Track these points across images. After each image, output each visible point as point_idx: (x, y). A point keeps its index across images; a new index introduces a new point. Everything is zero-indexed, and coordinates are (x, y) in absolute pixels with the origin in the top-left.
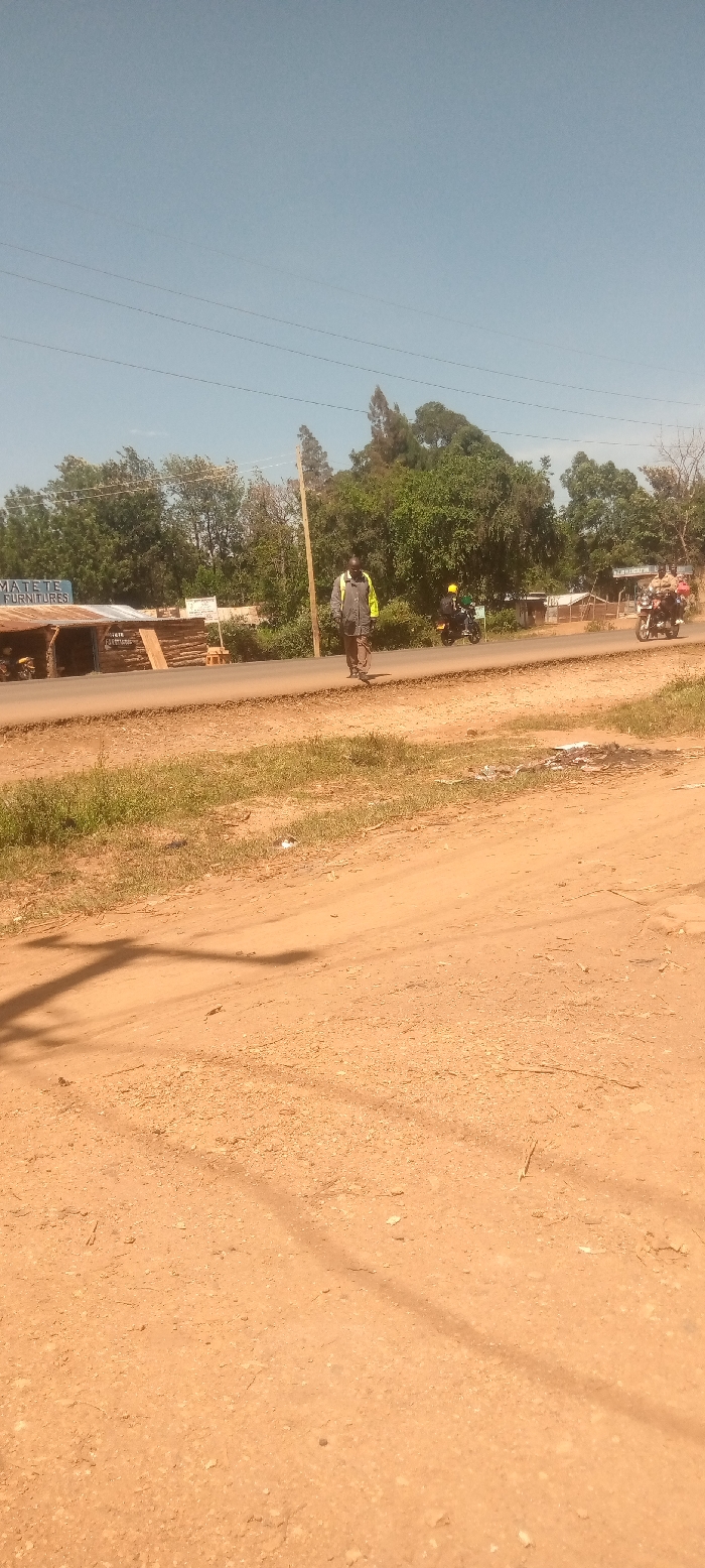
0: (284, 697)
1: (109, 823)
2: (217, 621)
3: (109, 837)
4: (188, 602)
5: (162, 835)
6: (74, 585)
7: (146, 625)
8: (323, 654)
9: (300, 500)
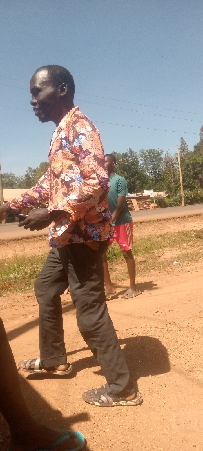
0: (173, 218)
2: (153, 196)
4: (145, 191)
5: (139, 258)
7: (133, 198)
8: (185, 205)
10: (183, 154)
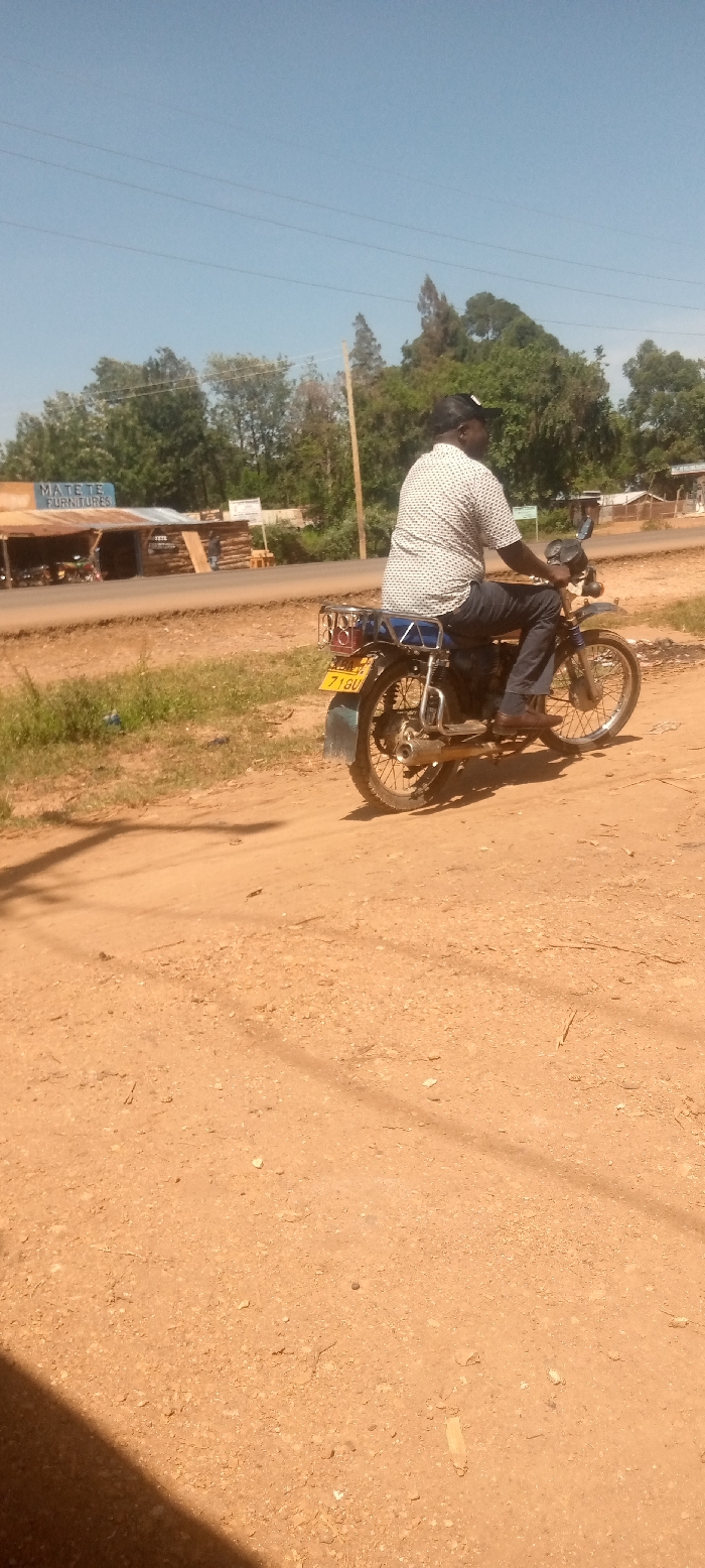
1: (152, 721)
2: (261, 524)
3: (152, 733)
4: (232, 504)
5: (206, 732)
6: (117, 489)
7: (189, 528)
8: (370, 553)
9: (346, 397)
10: (365, 377)
